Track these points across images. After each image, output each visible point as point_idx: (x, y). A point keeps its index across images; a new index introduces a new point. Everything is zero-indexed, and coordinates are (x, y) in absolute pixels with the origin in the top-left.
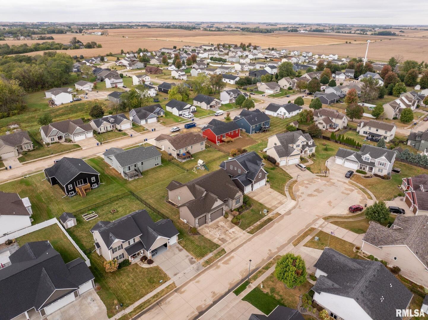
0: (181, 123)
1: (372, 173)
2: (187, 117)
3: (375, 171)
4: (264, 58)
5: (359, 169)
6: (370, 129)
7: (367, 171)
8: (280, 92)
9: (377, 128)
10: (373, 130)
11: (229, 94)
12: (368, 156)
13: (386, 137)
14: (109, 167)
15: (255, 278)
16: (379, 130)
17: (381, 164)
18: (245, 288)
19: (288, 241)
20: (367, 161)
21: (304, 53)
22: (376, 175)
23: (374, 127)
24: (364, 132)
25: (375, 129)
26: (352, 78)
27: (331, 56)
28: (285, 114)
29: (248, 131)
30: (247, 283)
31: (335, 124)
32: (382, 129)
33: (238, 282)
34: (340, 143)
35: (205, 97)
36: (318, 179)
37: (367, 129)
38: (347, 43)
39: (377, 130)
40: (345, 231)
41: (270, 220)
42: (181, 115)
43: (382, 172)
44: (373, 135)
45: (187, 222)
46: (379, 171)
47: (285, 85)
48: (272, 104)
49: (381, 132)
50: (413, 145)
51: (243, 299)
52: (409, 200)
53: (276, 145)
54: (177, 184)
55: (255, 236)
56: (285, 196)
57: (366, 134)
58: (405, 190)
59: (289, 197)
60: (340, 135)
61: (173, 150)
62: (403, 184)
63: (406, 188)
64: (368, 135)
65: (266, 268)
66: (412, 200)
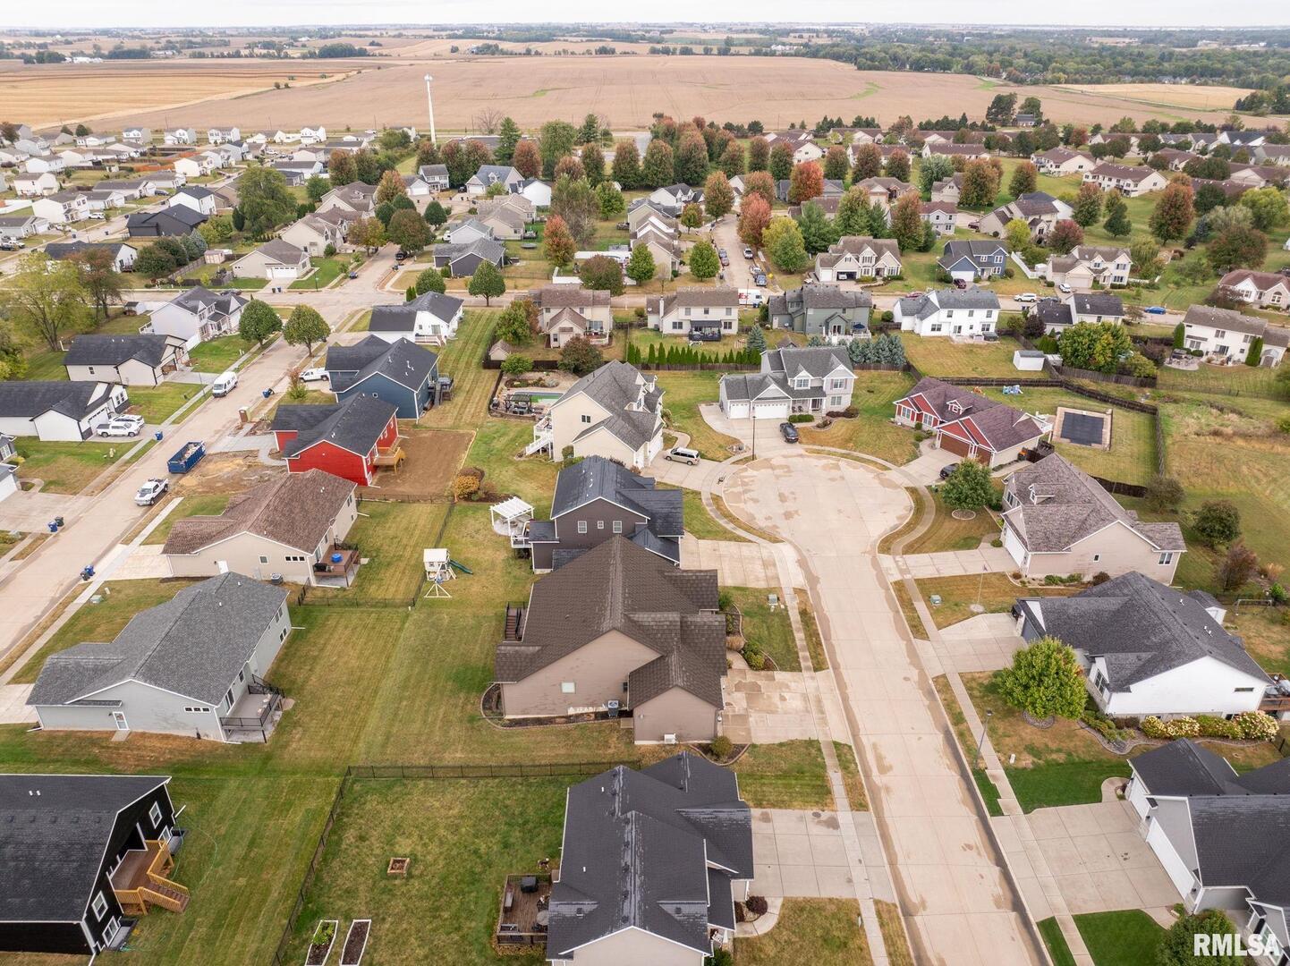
0: (129, 462)
1: (824, 413)
2: (126, 432)
3: (826, 406)
4: (90, 164)
5: (791, 414)
6: (688, 312)
7: (810, 413)
8: (316, 269)
9: (705, 305)
10: (697, 314)
11: (194, 310)
12: (804, 374)
13: (730, 323)
14: (107, 739)
15: (974, 754)
16: (710, 311)
17: (836, 386)
18: (993, 788)
19: (903, 639)
20: (802, 388)
21: (214, 131)
22: (831, 414)
23: (698, 304)
24: (674, 323)
25: (701, 310)
26: (447, 190)
27: (307, 131)
28: (435, 329)
29: (406, 412)
30: (981, 775)
31: (591, 322)
32: (718, 305)
33: (964, 786)
34: (658, 368)
35: (117, 343)
36: (746, 470)
37: (679, 314)
38: (278, 86)
39: (706, 312)
40: (950, 555)
41: (804, 613)
42: (89, 433)
43: (839, 403)
44: (697, 326)
45: (678, 738)
46: (833, 403)
47: (313, 244)
48: (380, 311)
49: (717, 314)
50: (787, 325)
51: (1026, 812)
52: (956, 440)
53: (589, 421)
54: (531, 648)
55: (836, 668)
56: (750, 541)
57: (681, 327)
58: (913, 424)
59: (760, 540)
60: (652, 347)
61: (288, 559)
62: (899, 414)
63: (913, 419)
64: (686, 329)
65: (958, 719)
66: (968, 438)
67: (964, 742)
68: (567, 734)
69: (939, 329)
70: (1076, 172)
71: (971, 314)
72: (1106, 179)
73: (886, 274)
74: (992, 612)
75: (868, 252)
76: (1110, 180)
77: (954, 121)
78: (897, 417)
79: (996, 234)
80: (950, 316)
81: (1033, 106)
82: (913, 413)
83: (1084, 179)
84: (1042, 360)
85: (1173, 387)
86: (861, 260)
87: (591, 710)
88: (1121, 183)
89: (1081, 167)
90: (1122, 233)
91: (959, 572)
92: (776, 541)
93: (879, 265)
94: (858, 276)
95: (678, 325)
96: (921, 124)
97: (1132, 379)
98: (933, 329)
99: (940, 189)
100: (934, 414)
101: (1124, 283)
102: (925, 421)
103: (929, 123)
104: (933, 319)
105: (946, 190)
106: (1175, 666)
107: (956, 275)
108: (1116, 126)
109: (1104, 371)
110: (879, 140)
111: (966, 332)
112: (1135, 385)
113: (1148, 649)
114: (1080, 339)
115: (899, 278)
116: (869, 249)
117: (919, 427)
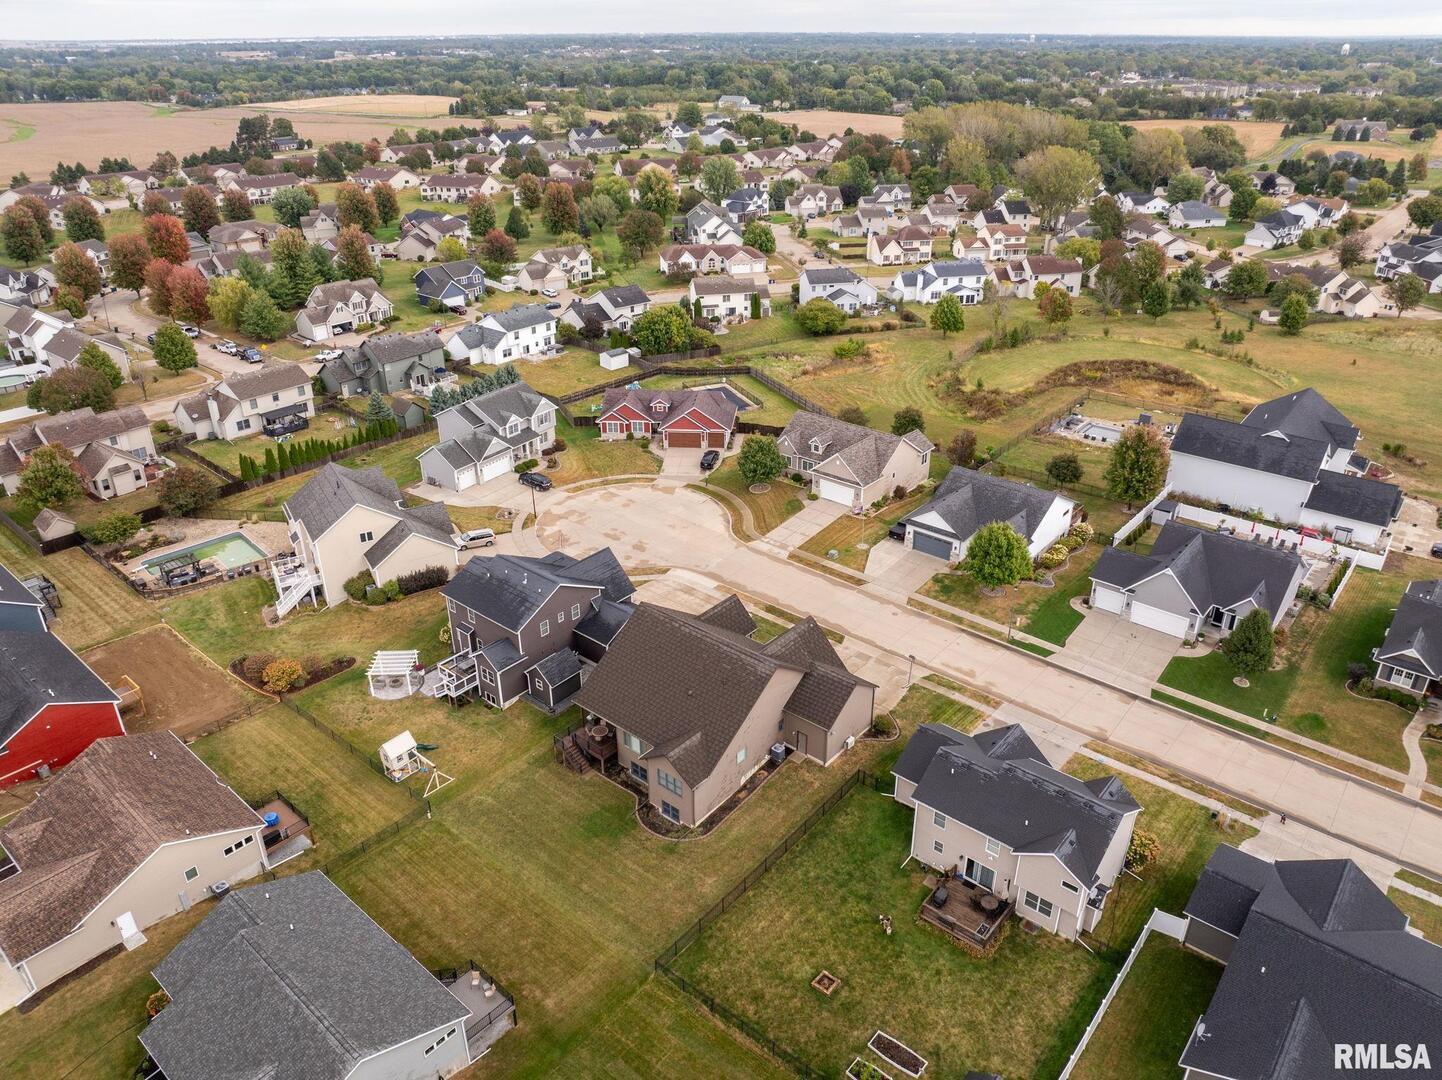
1: (540, 454)
3: (539, 445)
5: (515, 465)
6: (254, 405)
7: (530, 457)
9: (272, 390)
10: (266, 404)
12: (514, 418)
13: (305, 404)
15: (995, 633)
16: (280, 395)
17: (542, 422)
18: (1030, 644)
19: (854, 591)
20: (515, 434)
22: (546, 453)
23: (264, 392)
24: (239, 423)
25: (270, 398)
31: (135, 453)
32: (285, 386)
37: (244, 410)
39: (276, 398)
40: (795, 520)
44: (270, 418)
49: (289, 397)
50: (359, 390)
51: (1063, 646)
52: (684, 434)
53: (370, 538)
54: (694, 738)
55: (849, 634)
56: (646, 582)
57: (248, 426)
58: (624, 436)
59: (651, 577)
60: (269, 453)
61: (229, 851)
62: (605, 431)
63: (622, 431)
64: (256, 425)
65: (954, 618)
66: (699, 428)
67: (980, 630)
68: (763, 797)
69: (510, 354)
70: (405, 188)
71: (534, 331)
72: (445, 190)
73: (381, 317)
74: (875, 544)
75: (357, 297)
76: (449, 190)
77: (224, 152)
78: (603, 435)
79: (421, 259)
80: (517, 338)
81: (286, 127)
82: (621, 425)
83: (423, 194)
84: (627, 356)
85: (732, 349)
86: (351, 306)
87: (757, 768)
88: (462, 191)
89: (407, 182)
90: (524, 237)
91: (819, 529)
92: (665, 571)
93: (372, 309)
94: (355, 326)
95: (244, 424)
96: (185, 159)
97: (702, 351)
98: (505, 356)
99: (311, 224)
100: (644, 418)
101: (590, 277)
102: (635, 429)
103: (194, 157)
104: (502, 346)
105: (319, 224)
106: (1045, 513)
107: (450, 302)
108: (392, 138)
109: (680, 351)
110: (153, 184)
111: (533, 350)
112: (705, 356)
113: (1019, 510)
114: (657, 326)
115: (396, 319)
116: (356, 294)
117: (630, 437)
